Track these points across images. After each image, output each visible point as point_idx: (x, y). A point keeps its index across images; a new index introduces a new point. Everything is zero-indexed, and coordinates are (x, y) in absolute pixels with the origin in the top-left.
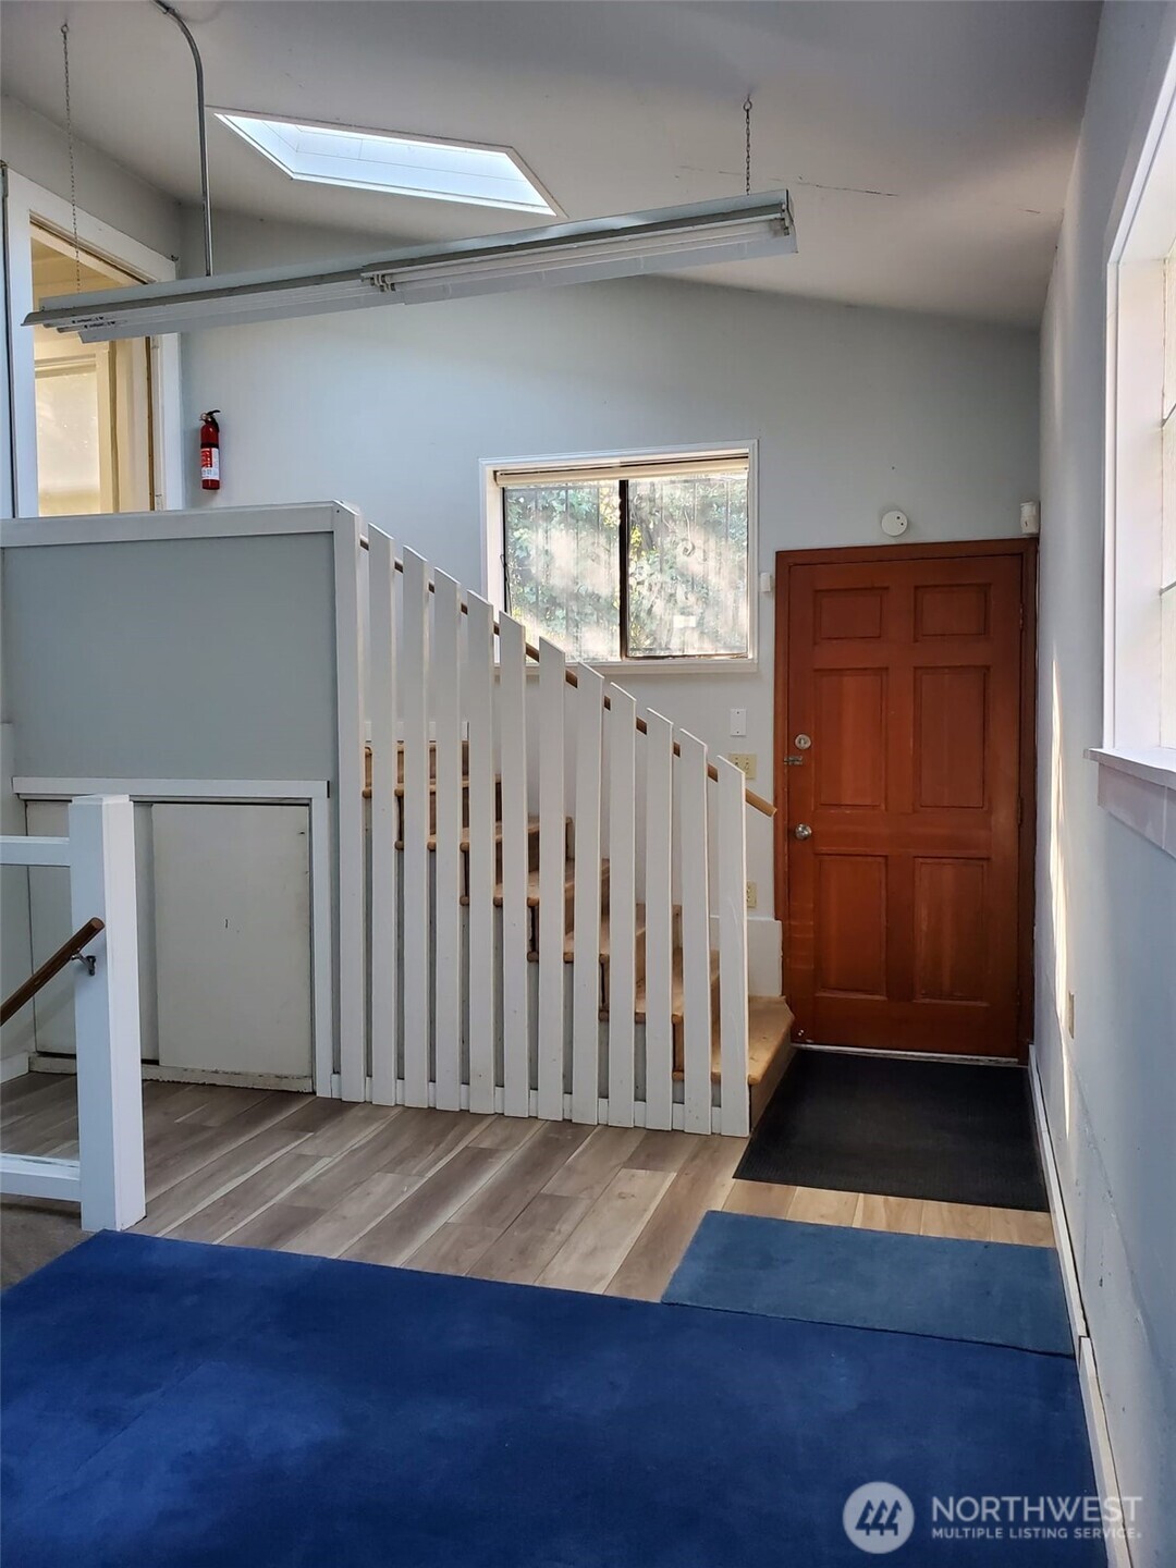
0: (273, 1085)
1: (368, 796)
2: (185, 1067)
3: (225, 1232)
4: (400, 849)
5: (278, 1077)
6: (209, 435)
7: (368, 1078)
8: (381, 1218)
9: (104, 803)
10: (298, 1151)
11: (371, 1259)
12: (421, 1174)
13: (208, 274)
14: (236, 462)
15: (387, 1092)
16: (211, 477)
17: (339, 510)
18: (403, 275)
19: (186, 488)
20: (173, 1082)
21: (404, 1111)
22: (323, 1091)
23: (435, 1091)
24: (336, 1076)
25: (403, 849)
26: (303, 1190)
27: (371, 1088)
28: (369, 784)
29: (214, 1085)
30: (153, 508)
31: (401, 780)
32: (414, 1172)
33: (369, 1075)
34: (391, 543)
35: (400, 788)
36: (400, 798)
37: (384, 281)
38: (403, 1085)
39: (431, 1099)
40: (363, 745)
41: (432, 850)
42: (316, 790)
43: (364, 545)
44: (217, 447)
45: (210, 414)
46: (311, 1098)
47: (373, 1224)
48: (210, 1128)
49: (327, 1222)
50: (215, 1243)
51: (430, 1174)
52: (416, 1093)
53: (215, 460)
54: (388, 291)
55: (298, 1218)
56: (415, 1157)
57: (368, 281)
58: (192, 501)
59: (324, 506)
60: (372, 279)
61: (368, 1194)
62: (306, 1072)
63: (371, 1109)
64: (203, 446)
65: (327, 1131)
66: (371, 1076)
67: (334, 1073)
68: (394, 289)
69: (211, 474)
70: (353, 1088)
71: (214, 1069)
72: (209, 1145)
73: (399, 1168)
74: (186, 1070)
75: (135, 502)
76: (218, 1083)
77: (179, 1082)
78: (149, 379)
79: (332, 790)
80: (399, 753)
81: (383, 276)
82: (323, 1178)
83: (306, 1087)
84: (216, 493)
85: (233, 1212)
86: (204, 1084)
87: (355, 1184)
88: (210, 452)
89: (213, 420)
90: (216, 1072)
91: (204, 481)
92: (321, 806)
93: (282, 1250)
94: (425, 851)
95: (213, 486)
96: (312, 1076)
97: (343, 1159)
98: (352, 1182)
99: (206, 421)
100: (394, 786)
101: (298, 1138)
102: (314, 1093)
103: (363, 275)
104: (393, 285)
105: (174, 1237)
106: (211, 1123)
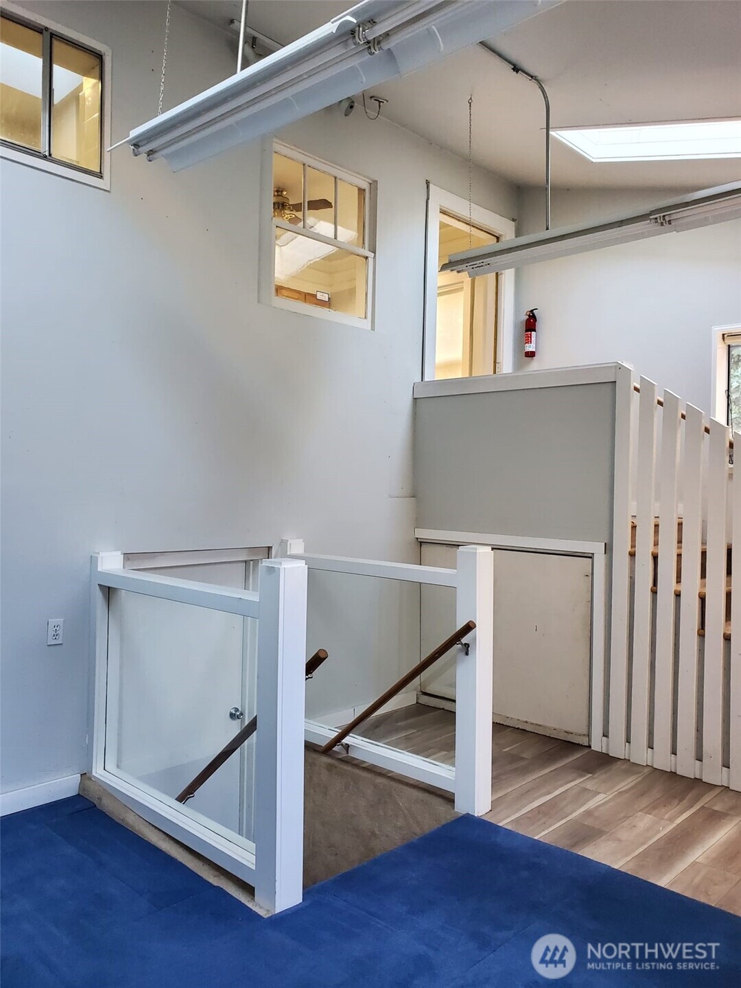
0: (562, 737)
1: (632, 555)
2: (508, 716)
3: (541, 832)
4: (654, 592)
5: (566, 732)
6: (531, 323)
7: (627, 744)
8: (646, 846)
9: (478, 552)
10: (583, 785)
11: (642, 875)
12: (671, 820)
13: (547, 229)
14: (546, 340)
15: (640, 754)
16: (531, 350)
17: (620, 367)
18: (676, 214)
19: (514, 357)
20: (499, 724)
21: (653, 771)
22: (596, 746)
23: (676, 761)
24: (604, 738)
25: (656, 593)
26: (589, 813)
27: (630, 750)
28: (633, 546)
29: (525, 730)
30: (495, 372)
31: (656, 544)
32: (666, 817)
33: (628, 741)
34: (656, 389)
35: (655, 551)
36: (655, 558)
37: (664, 220)
38: (653, 753)
39: (673, 767)
40: (630, 520)
41: (678, 595)
42: (597, 548)
43: (636, 389)
44: (535, 331)
45: (532, 311)
46: (587, 751)
47: (641, 850)
48: (526, 759)
49: (609, 840)
50: (536, 838)
51: (679, 821)
52: (662, 759)
53: (533, 339)
54: (667, 226)
55: (588, 833)
56: (665, 806)
57: (653, 221)
58: (518, 365)
59: (610, 365)
60: (656, 218)
61: (634, 826)
62: (585, 732)
63: (630, 766)
64: (527, 331)
65: (601, 776)
66: (629, 742)
67: (604, 736)
68: (670, 224)
69: (530, 348)
70: (617, 748)
71: (525, 720)
72: (524, 771)
73: (654, 812)
74: (507, 718)
75: (483, 369)
76: (527, 729)
77: (503, 725)
78: (497, 293)
79: (608, 549)
80: (655, 526)
81: (664, 216)
82: (602, 808)
83: (584, 741)
84: (533, 359)
85: (543, 820)
86: (518, 728)
87: (625, 817)
88: (531, 334)
89: (533, 314)
90: (526, 722)
91: (526, 352)
92: (600, 560)
93: (580, 853)
94: (673, 595)
95: (531, 355)
96: (589, 735)
97: (613, 797)
98: (622, 815)
99: (529, 316)
100: (651, 549)
101: (581, 776)
102: (590, 747)
103: (651, 217)
104: (670, 221)
105: (509, 827)
106: (525, 755)
